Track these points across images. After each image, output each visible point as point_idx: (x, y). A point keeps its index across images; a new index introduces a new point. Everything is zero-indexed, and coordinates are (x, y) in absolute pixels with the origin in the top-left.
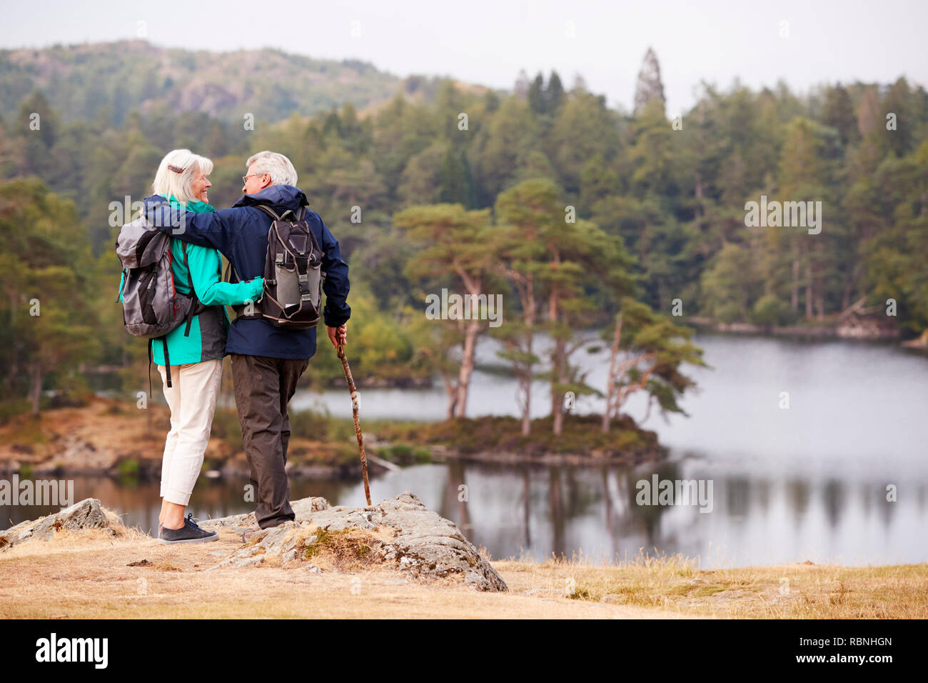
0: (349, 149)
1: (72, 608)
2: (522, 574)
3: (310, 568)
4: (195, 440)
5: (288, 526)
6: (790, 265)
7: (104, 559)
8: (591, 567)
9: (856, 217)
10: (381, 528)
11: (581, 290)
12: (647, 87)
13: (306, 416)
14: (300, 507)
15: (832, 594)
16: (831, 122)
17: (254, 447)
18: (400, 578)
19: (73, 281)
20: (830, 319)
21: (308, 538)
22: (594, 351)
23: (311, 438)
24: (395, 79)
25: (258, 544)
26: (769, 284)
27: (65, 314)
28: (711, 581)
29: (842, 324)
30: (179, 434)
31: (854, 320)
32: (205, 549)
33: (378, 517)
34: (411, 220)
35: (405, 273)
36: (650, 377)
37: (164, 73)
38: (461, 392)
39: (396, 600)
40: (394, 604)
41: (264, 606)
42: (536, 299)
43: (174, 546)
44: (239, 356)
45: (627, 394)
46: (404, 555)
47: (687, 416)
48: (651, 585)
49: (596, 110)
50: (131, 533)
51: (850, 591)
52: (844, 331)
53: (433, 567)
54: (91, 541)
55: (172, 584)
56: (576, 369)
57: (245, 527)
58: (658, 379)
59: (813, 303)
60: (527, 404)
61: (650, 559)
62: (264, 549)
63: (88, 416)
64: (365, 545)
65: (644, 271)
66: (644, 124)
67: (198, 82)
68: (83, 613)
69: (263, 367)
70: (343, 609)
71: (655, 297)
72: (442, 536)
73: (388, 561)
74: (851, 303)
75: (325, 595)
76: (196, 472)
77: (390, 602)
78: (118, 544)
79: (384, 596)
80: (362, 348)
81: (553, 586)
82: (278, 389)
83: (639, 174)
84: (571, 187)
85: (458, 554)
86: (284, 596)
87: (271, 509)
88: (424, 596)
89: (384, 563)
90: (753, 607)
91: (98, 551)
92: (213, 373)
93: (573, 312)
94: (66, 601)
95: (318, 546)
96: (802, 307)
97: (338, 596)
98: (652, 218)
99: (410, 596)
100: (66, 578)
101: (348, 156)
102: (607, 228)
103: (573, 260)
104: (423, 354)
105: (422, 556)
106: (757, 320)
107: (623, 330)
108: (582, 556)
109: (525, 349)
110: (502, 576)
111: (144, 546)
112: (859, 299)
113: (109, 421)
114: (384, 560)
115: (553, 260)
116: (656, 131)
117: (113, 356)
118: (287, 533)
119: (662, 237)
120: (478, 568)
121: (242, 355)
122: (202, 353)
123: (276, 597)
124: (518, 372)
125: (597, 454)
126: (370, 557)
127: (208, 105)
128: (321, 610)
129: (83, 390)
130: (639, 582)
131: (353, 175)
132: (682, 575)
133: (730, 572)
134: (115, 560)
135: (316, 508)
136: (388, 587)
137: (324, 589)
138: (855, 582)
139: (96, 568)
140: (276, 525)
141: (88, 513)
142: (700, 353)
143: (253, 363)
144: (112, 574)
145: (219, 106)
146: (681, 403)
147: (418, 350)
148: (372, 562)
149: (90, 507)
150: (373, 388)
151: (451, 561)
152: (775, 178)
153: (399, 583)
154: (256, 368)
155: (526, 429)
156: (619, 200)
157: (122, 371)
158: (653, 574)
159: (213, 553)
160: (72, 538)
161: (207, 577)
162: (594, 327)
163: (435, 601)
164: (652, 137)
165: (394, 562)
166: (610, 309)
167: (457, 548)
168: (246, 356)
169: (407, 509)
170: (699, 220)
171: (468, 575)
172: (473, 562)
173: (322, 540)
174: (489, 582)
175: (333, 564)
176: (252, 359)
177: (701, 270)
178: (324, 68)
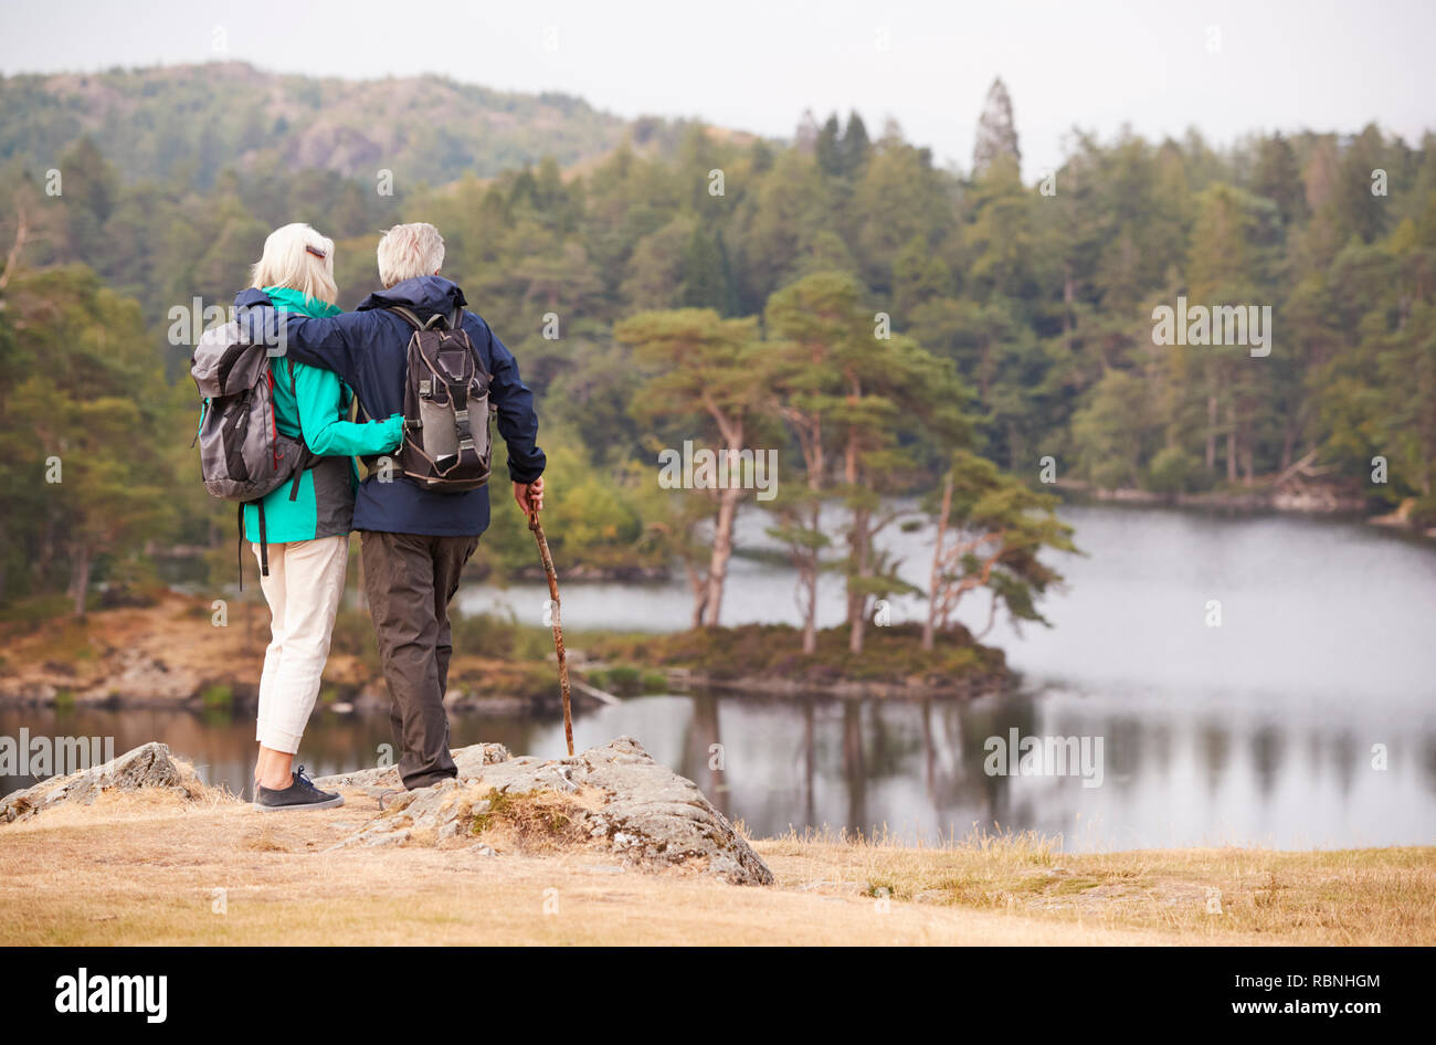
0: (549, 226)
1: (123, 905)
2: (797, 859)
3: (479, 849)
4: (307, 656)
5: (447, 785)
6: (1204, 402)
7: (173, 834)
8: (901, 850)
9: (1303, 332)
10: (585, 789)
11: (892, 438)
12: (992, 137)
13: (481, 623)
14: (466, 757)
15: (1257, 892)
16: (1266, 190)
17: (396, 669)
18: (614, 864)
19: (137, 419)
20: (1263, 483)
21: (477, 804)
22: (911, 528)
23: (490, 655)
24: (619, 121)
25: (401, 813)
26: (1173, 430)
27: (124, 469)
28: (1079, 872)
29: (1280, 490)
30: (284, 648)
31: (1299, 485)
32: (324, 819)
33: (581, 774)
34: (640, 332)
35: (631, 410)
36: (994, 567)
37: (274, 112)
38: (714, 588)
39: (607, 897)
40: (602, 904)
41: (409, 905)
42: (825, 451)
43: (276, 814)
44: (373, 533)
45: (960, 593)
46: (619, 830)
47: (1049, 626)
48: (989, 877)
49: (916, 170)
50: (215, 794)
51: (1285, 887)
52: (1283, 501)
53: (662, 848)
54: (153, 806)
55: (272, 871)
56: (885, 555)
57: (383, 787)
58: (1005, 571)
59: (1237, 458)
60: (812, 606)
61: (988, 837)
62: (411, 819)
63: (158, 619)
64: (561, 815)
65: (986, 409)
66: (987, 192)
67: (325, 124)
68: (139, 913)
69: (407, 549)
70: (528, 910)
71: (1004, 449)
72: (676, 802)
73: (595, 839)
74: (1295, 460)
75: (501, 889)
76: (309, 703)
77: (597, 900)
78: (194, 810)
79: (589, 890)
80: (566, 522)
81: (842, 877)
82: (431, 581)
83: (981, 266)
84: (879, 285)
85: (700, 829)
86: (439, 889)
87: (421, 759)
88: (648, 892)
89: (589, 841)
90: (1138, 912)
91: (163, 821)
92: (333, 556)
93: (879, 471)
94: (115, 895)
95: (491, 816)
96: (1221, 464)
97: (519, 891)
98: (999, 332)
99: (627, 892)
100: (116, 861)
101: (547, 236)
102: (932, 346)
103: (881, 394)
104: (657, 530)
105: (647, 831)
106: (1154, 484)
107: (953, 499)
108: (888, 834)
109: (808, 525)
110: (766, 861)
111: (232, 814)
112: (1305, 455)
113: (188, 626)
114: (590, 837)
115: (851, 393)
116: (1005, 201)
117: (195, 532)
118: (445, 797)
119: (1013, 359)
120: (730, 850)
121: (377, 532)
122: (318, 526)
123: (428, 891)
124: (798, 561)
125: (914, 682)
126: (568, 833)
127: (340, 159)
128: (494, 911)
129: (150, 582)
130: (971, 872)
131: (554, 265)
132: (1036, 862)
133: (1107, 858)
134: (188, 834)
135: (490, 759)
136: (594, 878)
137: (500, 880)
138: (1292, 874)
139: (161, 846)
140: (430, 785)
141: (150, 765)
142: (1069, 532)
143: (393, 544)
144: (184, 855)
145: (355, 162)
146: (1040, 607)
147: (648, 526)
148: (572, 840)
149: (154, 756)
150: (582, 581)
151: (690, 839)
152: (1182, 273)
153: (610, 872)
154: (398, 552)
155: (809, 644)
156: (950, 304)
157: (209, 554)
158: (993, 861)
159: (335, 825)
160: (125, 800)
161: (325, 861)
162: (910, 493)
163: (664, 899)
164: (999, 210)
165: (604, 840)
166: (936, 466)
167: (698, 821)
168: (382, 533)
169: (625, 762)
170: (1068, 334)
171: (714, 860)
172: (722, 842)
173: (497, 806)
174: (746, 871)
175: (514, 843)
176: (391, 537)
177: (1072, 409)
178: (512, 104)
